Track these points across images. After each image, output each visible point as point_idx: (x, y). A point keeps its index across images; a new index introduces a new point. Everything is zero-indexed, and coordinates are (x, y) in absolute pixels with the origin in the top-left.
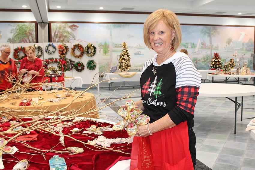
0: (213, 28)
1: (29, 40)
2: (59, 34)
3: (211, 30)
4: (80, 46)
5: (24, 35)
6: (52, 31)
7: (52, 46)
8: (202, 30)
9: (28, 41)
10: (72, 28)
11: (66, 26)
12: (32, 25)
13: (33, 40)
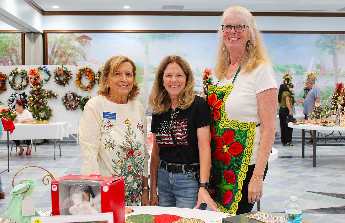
0: (340, 37)
1: (12, 61)
2: (59, 52)
3: (336, 41)
4: (89, 72)
5: (4, 53)
6: (48, 46)
7: (45, 70)
8: (318, 42)
9: (10, 62)
10: (81, 40)
11: (72, 38)
12: (16, 36)
13: (17, 60)
